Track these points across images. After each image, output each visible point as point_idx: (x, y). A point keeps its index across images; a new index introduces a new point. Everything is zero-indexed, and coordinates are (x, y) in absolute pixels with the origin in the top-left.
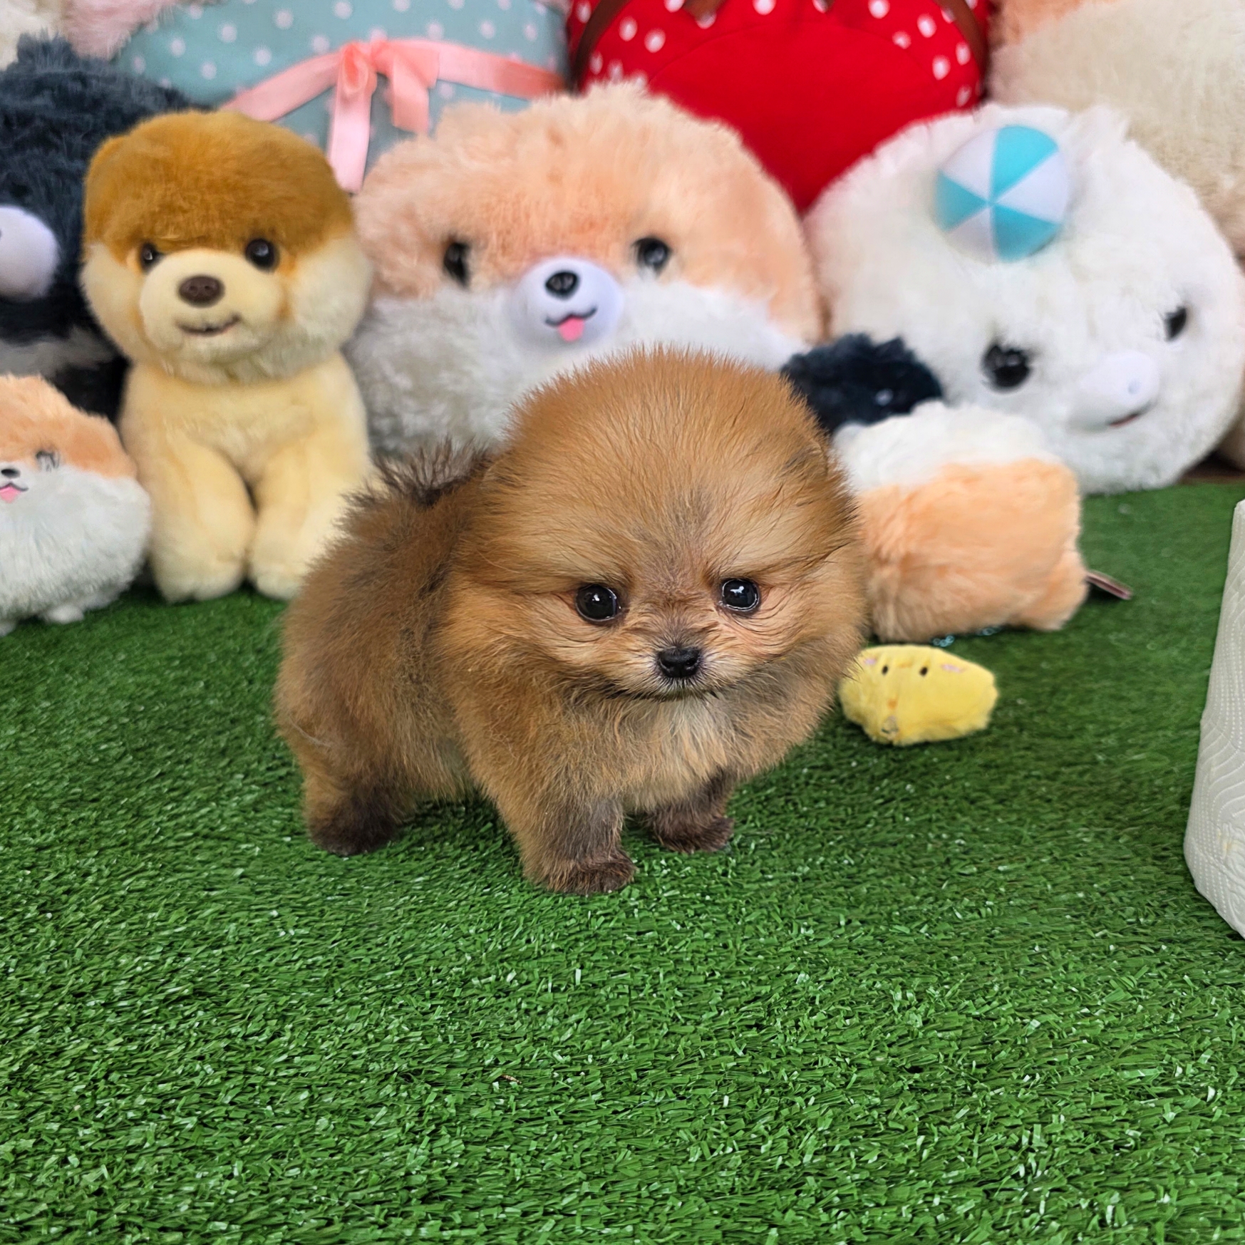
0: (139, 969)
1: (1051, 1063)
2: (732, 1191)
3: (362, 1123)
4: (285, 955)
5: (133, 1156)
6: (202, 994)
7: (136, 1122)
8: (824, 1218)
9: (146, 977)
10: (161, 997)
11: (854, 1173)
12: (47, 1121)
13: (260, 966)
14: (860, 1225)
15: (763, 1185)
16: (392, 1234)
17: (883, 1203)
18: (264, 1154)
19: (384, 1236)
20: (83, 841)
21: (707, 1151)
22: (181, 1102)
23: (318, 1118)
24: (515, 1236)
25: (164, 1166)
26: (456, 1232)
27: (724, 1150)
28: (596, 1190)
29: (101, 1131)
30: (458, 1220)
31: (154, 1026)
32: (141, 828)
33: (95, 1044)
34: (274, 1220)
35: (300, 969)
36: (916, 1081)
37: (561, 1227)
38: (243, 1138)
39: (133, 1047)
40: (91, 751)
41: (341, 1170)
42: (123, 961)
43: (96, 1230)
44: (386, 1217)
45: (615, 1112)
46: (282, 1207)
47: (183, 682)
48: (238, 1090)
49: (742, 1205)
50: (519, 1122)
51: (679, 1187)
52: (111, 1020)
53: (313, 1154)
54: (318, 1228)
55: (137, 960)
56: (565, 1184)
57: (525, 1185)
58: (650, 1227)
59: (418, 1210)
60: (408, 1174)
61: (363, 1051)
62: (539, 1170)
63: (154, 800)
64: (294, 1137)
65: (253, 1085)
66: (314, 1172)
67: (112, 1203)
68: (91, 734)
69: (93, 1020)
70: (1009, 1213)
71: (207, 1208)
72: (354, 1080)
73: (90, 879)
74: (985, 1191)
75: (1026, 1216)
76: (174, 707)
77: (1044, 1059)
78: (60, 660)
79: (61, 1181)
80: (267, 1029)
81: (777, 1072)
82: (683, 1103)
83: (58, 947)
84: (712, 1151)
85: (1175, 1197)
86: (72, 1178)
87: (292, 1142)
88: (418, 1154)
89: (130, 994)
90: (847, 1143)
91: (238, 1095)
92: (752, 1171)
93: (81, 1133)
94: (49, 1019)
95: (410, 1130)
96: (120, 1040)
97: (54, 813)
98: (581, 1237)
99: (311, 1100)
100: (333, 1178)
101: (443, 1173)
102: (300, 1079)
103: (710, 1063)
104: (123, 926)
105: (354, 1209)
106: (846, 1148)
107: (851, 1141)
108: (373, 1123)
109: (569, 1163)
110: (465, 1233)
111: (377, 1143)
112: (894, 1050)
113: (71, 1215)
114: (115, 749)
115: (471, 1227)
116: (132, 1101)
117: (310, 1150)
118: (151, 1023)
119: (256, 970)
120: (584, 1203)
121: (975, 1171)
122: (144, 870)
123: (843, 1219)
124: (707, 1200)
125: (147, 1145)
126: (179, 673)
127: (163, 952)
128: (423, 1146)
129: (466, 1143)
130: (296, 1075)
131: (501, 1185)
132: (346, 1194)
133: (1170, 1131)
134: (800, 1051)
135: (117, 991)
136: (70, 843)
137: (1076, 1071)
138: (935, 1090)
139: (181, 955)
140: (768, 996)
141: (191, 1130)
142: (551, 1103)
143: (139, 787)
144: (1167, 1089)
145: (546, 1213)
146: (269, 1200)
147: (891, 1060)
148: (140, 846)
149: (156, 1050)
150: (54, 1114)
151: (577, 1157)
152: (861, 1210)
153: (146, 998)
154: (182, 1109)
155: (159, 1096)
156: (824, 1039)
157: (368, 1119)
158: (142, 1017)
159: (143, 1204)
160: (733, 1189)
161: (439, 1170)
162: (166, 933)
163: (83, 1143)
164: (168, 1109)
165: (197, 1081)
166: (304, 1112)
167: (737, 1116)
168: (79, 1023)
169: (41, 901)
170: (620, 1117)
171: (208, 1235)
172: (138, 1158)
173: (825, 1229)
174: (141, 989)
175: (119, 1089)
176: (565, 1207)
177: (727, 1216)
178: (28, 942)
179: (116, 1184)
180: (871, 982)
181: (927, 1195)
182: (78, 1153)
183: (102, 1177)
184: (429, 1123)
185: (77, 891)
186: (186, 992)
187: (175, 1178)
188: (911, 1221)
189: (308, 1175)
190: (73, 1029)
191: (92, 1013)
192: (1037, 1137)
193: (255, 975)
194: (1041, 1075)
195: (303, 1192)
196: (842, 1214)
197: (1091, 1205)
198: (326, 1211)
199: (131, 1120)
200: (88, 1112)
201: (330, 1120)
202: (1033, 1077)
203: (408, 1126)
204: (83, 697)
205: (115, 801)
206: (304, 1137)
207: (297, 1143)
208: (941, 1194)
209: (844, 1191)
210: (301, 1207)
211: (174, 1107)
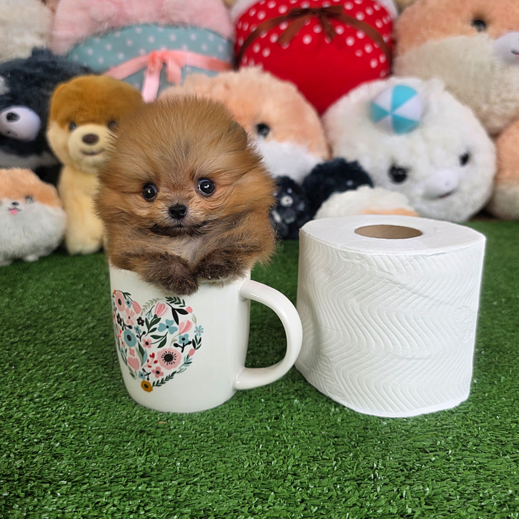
0: (44, 388)
1: (389, 438)
2: (259, 478)
3: (121, 448)
4: (99, 384)
5: (34, 455)
6: (66, 397)
7: (37, 443)
8: (293, 490)
9: (47, 390)
10: (51, 398)
11: (307, 474)
12: (4, 441)
13: (90, 388)
14: (307, 494)
15: (271, 477)
16: (128, 489)
17: (317, 486)
18: (84, 457)
19: (125, 489)
20: (29, 341)
21: (251, 464)
22: (54, 437)
23: (105, 445)
24: (175, 491)
25: (45, 460)
26: (152, 489)
27: (258, 463)
28: (207, 476)
29: (24, 446)
30: (153, 485)
31: (48, 409)
32: (51, 337)
33: (25, 414)
34: (84, 481)
35: (104, 390)
36: (335, 441)
37: (192, 489)
38: (76, 451)
39: (39, 416)
40: (36, 308)
41: (112, 464)
42: (38, 384)
43: (18, 482)
44: (127, 482)
45: (218, 448)
46: (87, 477)
47: (74, 284)
48: (76, 433)
49: (262, 484)
50: (181, 450)
51: (239, 476)
52: (32, 405)
53: (102, 458)
54: (100, 485)
55: (44, 384)
56: (195, 473)
57: (181, 473)
58: (226, 490)
59: (138, 480)
60: (136, 467)
61: (125, 421)
62: (186, 468)
63: (58, 327)
64: (95, 451)
65: (82, 432)
66: (101, 465)
67: (25, 472)
68: (37, 302)
69: (25, 405)
70: (366, 492)
71: (60, 476)
72: (120, 432)
73: (30, 355)
74: (358, 484)
75: (372, 493)
76: (69, 293)
77: (387, 436)
78: (28, 275)
79: (7, 463)
80: (90, 411)
81: (282, 435)
82: (244, 446)
83: (15, 379)
84: (253, 464)
85: (431, 489)
86: (11, 462)
87: (94, 454)
88: (141, 460)
89: (40, 396)
90: (306, 463)
91: (76, 435)
92: (267, 471)
93: (16, 446)
94: (9, 405)
95: (139, 451)
96: (34, 413)
97: (20, 330)
98: (199, 493)
99: (104, 438)
100: (108, 468)
101: (149, 467)
102: (100, 431)
103: (256, 432)
104: (40, 372)
105: (114, 479)
106: (305, 465)
107: (308, 462)
108: (125, 448)
109: (198, 466)
110: (155, 489)
111: (126, 455)
112: (329, 430)
113: (9, 476)
114: (45, 308)
115: (158, 487)
116: (36, 435)
117: (101, 457)
118: (47, 407)
119: (88, 390)
120: (202, 481)
121: (354, 475)
122: (51, 352)
123: (301, 491)
124: (249, 482)
125: (40, 452)
126: (72, 281)
127: (54, 382)
128: (143, 457)
129: (160, 456)
130: (99, 429)
131: (171, 472)
132: (112, 473)
133: (432, 464)
134: (292, 428)
135: (35, 395)
136: (24, 341)
137: (398, 441)
138: (343, 445)
139: (60, 383)
140: (282, 407)
141: (57, 447)
142: (194, 443)
143: (52, 322)
144: (433, 449)
145: (187, 484)
146: (83, 474)
147: (327, 433)
148: (50, 343)
149: (47, 417)
150: (7, 439)
151: (201, 464)
152: (308, 488)
153: (45, 398)
154: (54, 439)
155: (47, 434)
156: (302, 424)
157: (124, 446)
158: (43, 405)
159: (36, 473)
160: (260, 478)
161: (148, 466)
162: (56, 375)
163: (16, 450)
164: (49, 439)
165: (62, 429)
166: (100, 443)
167: (265, 451)
168: (20, 407)
169: (11, 362)
170: (219, 450)
171: (59, 486)
172: (36, 456)
173: (293, 495)
174: (44, 395)
175: (32, 431)
176: (195, 482)
177: (256, 488)
178: (4, 376)
179: (27, 465)
180: (323, 404)
181: (334, 484)
182: (14, 453)
183: (22, 462)
184: (146, 449)
185: (25, 359)
186: (61, 396)
187: (49, 464)
188: (327, 493)
189: (99, 466)
190: (17, 408)
191: (25, 403)
192: (380, 464)
193: (87, 391)
194: (385, 442)
195: (96, 472)
196: (300, 489)
197: (398, 490)
198: (104, 479)
199: (35, 442)
200: (20, 439)
201: (110, 446)
202: (382, 442)
203: (138, 449)
204: (35, 289)
205: (43, 327)
206: (100, 452)
207: (96, 453)
208: (340, 484)
209: (302, 480)
210: (95, 477)
211: (51, 438)
